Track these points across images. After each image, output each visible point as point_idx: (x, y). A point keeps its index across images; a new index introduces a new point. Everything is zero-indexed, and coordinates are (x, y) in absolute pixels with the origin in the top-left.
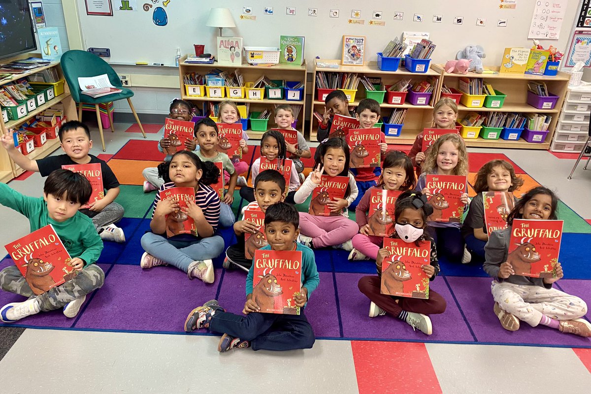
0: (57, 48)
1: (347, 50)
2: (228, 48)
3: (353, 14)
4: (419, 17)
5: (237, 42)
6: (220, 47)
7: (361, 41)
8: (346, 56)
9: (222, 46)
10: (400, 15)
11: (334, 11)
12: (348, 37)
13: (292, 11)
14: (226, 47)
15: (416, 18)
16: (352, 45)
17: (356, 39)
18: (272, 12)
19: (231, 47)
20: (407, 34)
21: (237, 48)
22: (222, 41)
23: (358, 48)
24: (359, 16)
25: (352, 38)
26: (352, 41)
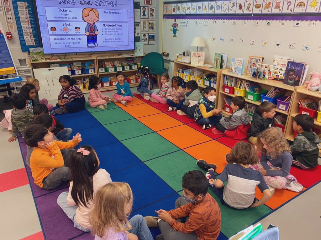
0: (140, 51)
1: (250, 65)
2: (197, 57)
3: (263, 43)
4: (307, 48)
5: (202, 54)
6: (193, 56)
7: (259, 60)
8: (249, 69)
9: (194, 56)
10: (293, 45)
11: (253, 41)
12: (252, 57)
13: (232, 40)
14: (196, 57)
15: (305, 48)
16: (253, 63)
17: (256, 59)
18: (223, 40)
19: (198, 57)
20: (276, 57)
21: (201, 57)
22: (194, 54)
23: (256, 64)
24: (266, 45)
25: (254, 58)
26: (253, 60)
